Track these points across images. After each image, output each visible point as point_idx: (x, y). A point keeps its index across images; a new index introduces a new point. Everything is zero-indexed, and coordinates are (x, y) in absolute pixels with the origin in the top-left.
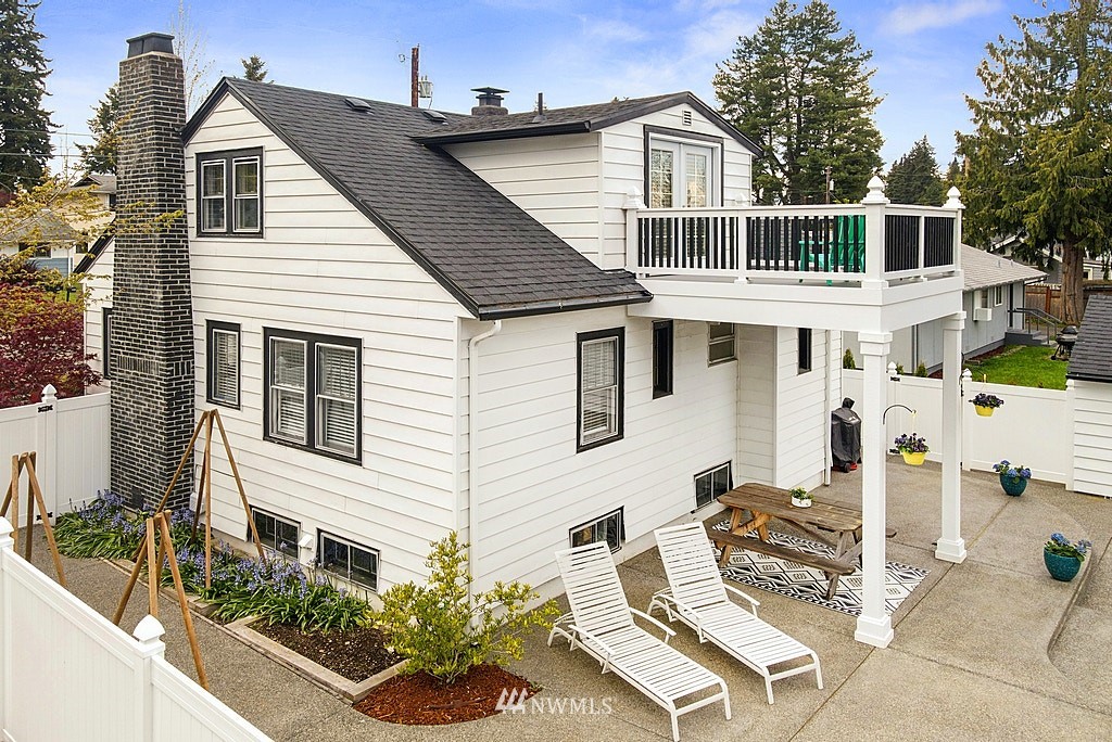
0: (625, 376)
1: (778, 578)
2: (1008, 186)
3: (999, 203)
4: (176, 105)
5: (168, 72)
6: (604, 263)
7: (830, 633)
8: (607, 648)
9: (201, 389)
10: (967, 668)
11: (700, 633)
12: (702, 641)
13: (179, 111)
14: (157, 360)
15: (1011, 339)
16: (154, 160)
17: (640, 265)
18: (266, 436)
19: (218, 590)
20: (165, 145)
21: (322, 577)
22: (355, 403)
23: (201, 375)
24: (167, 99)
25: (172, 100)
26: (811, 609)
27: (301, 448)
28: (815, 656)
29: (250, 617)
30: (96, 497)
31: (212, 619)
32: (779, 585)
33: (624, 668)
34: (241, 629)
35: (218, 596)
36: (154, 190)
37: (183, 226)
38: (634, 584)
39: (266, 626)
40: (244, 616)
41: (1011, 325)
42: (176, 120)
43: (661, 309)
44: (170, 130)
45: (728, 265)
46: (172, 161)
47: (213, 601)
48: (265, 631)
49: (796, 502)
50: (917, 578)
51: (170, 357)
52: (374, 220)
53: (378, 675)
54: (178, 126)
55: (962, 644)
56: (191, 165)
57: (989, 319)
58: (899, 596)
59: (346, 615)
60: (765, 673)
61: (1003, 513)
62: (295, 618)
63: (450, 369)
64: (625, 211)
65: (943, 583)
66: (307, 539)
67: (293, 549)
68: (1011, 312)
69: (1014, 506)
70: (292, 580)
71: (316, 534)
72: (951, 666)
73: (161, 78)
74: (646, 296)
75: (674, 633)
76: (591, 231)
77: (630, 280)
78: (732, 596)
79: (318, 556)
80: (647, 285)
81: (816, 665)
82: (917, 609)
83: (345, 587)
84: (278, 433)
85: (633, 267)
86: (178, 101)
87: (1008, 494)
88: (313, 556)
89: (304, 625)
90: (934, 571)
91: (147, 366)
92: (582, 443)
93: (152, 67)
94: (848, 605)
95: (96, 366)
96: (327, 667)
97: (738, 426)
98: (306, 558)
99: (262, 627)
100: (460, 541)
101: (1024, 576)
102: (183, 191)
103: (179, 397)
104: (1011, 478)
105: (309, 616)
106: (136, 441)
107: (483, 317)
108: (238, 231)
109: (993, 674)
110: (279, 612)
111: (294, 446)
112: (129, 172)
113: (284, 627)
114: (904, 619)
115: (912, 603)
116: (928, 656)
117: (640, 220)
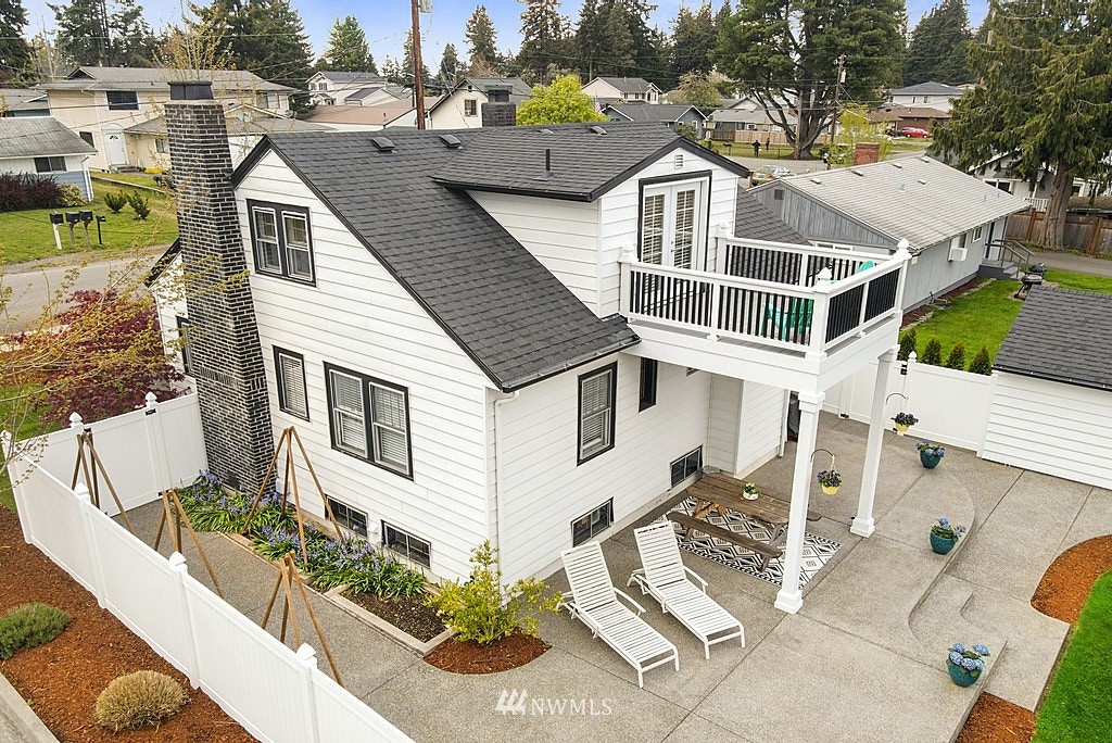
0: (617, 399)
1: (727, 551)
2: (1012, 107)
3: (999, 126)
4: (222, 151)
5: (212, 120)
6: (601, 311)
7: (758, 601)
8: (594, 620)
9: (274, 399)
10: (848, 630)
11: (663, 606)
12: (664, 611)
13: (225, 156)
14: (236, 375)
15: (984, 272)
16: (211, 205)
17: (631, 311)
18: (334, 445)
19: (313, 565)
20: (218, 191)
21: (387, 554)
22: (405, 434)
23: (273, 388)
24: (214, 147)
25: (219, 146)
26: (748, 579)
27: (363, 460)
28: (741, 627)
29: (340, 586)
30: (198, 475)
31: (313, 587)
32: (727, 558)
33: (607, 637)
34: (335, 595)
35: (314, 570)
36: (214, 233)
37: (242, 263)
38: (619, 557)
39: (353, 593)
40: (336, 586)
41: (987, 257)
42: (224, 166)
43: (647, 350)
44: (221, 176)
45: (703, 321)
46: (226, 204)
47: (312, 574)
48: (352, 597)
49: (746, 495)
50: (833, 551)
51: (247, 376)
52: (412, 294)
53: (439, 636)
54: (226, 171)
55: (850, 610)
56: (242, 208)
57: (964, 258)
58: (815, 568)
59: (410, 586)
60: (705, 640)
61: (914, 487)
62: (373, 588)
63: (481, 424)
64: (620, 263)
65: (850, 556)
66: (373, 526)
67: (363, 530)
68: (989, 245)
69: (928, 479)
70: (365, 560)
71: (380, 523)
72: (838, 629)
73: (206, 127)
74: (635, 339)
75: (644, 611)
76: (591, 284)
77: (622, 325)
78: (689, 576)
79: (384, 539)
80: (637, 330)
81: (742, 633)
82: (825, 580)
83: (407, 563)
84: (343, 444)
85: (626, 312)
86: (224, 146)
87: (925, 466)
88: (380, 539)
89: (380, 593)
90: (846, 544)
91: (228, 380)
92: (581, 458)
93: (198, 117)
94: (775, 576)
95: (179, 366)
96: (402, 629)
97: (709, 417)
98: (374, 538)
99: (349, 595)
100: (492, 546)
101: (913, 549)
102: (238, 231)
103: (258, 407)
104: (928, 456)
105: (383, 587)
106: (226, 436)
107: (506, 390)
108: (293, 275)
109: (865, 636)
110: (361, 584)
111: (357, 457)
112: (188, 211)
113: (365, 595)
114: (812, 590)
115: (821, 575)
116: (823, 621)
117: (633, 273)
